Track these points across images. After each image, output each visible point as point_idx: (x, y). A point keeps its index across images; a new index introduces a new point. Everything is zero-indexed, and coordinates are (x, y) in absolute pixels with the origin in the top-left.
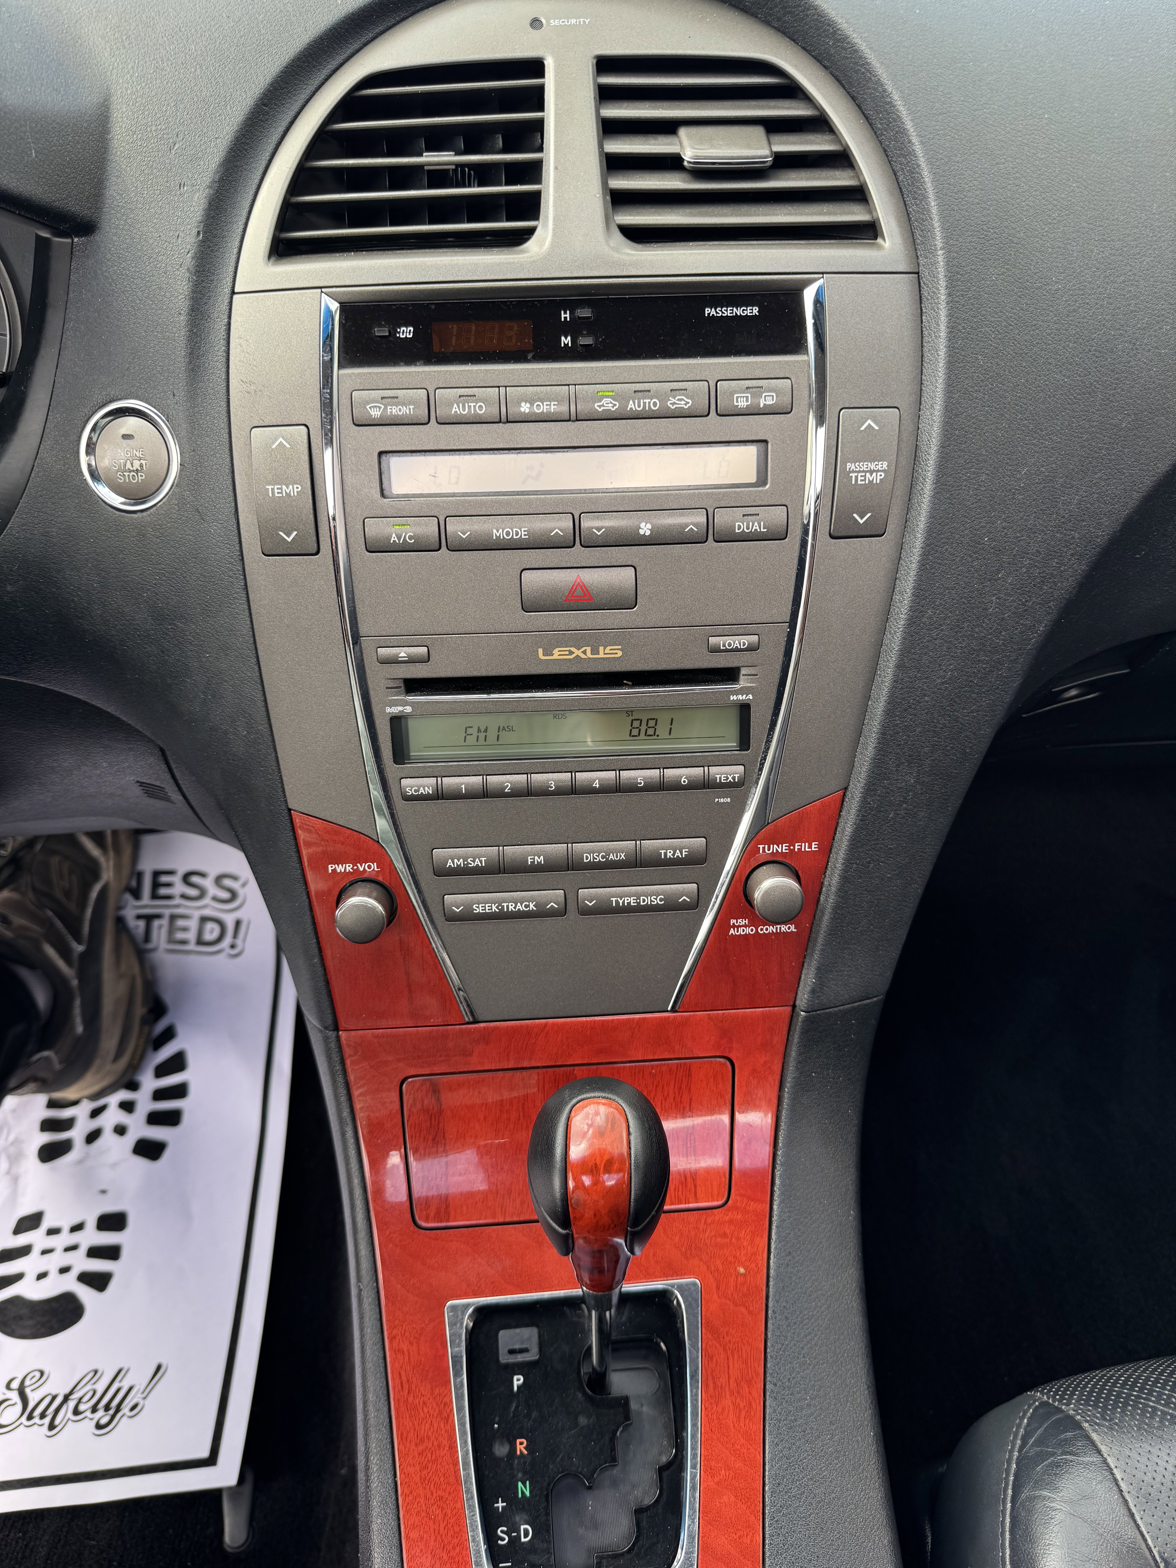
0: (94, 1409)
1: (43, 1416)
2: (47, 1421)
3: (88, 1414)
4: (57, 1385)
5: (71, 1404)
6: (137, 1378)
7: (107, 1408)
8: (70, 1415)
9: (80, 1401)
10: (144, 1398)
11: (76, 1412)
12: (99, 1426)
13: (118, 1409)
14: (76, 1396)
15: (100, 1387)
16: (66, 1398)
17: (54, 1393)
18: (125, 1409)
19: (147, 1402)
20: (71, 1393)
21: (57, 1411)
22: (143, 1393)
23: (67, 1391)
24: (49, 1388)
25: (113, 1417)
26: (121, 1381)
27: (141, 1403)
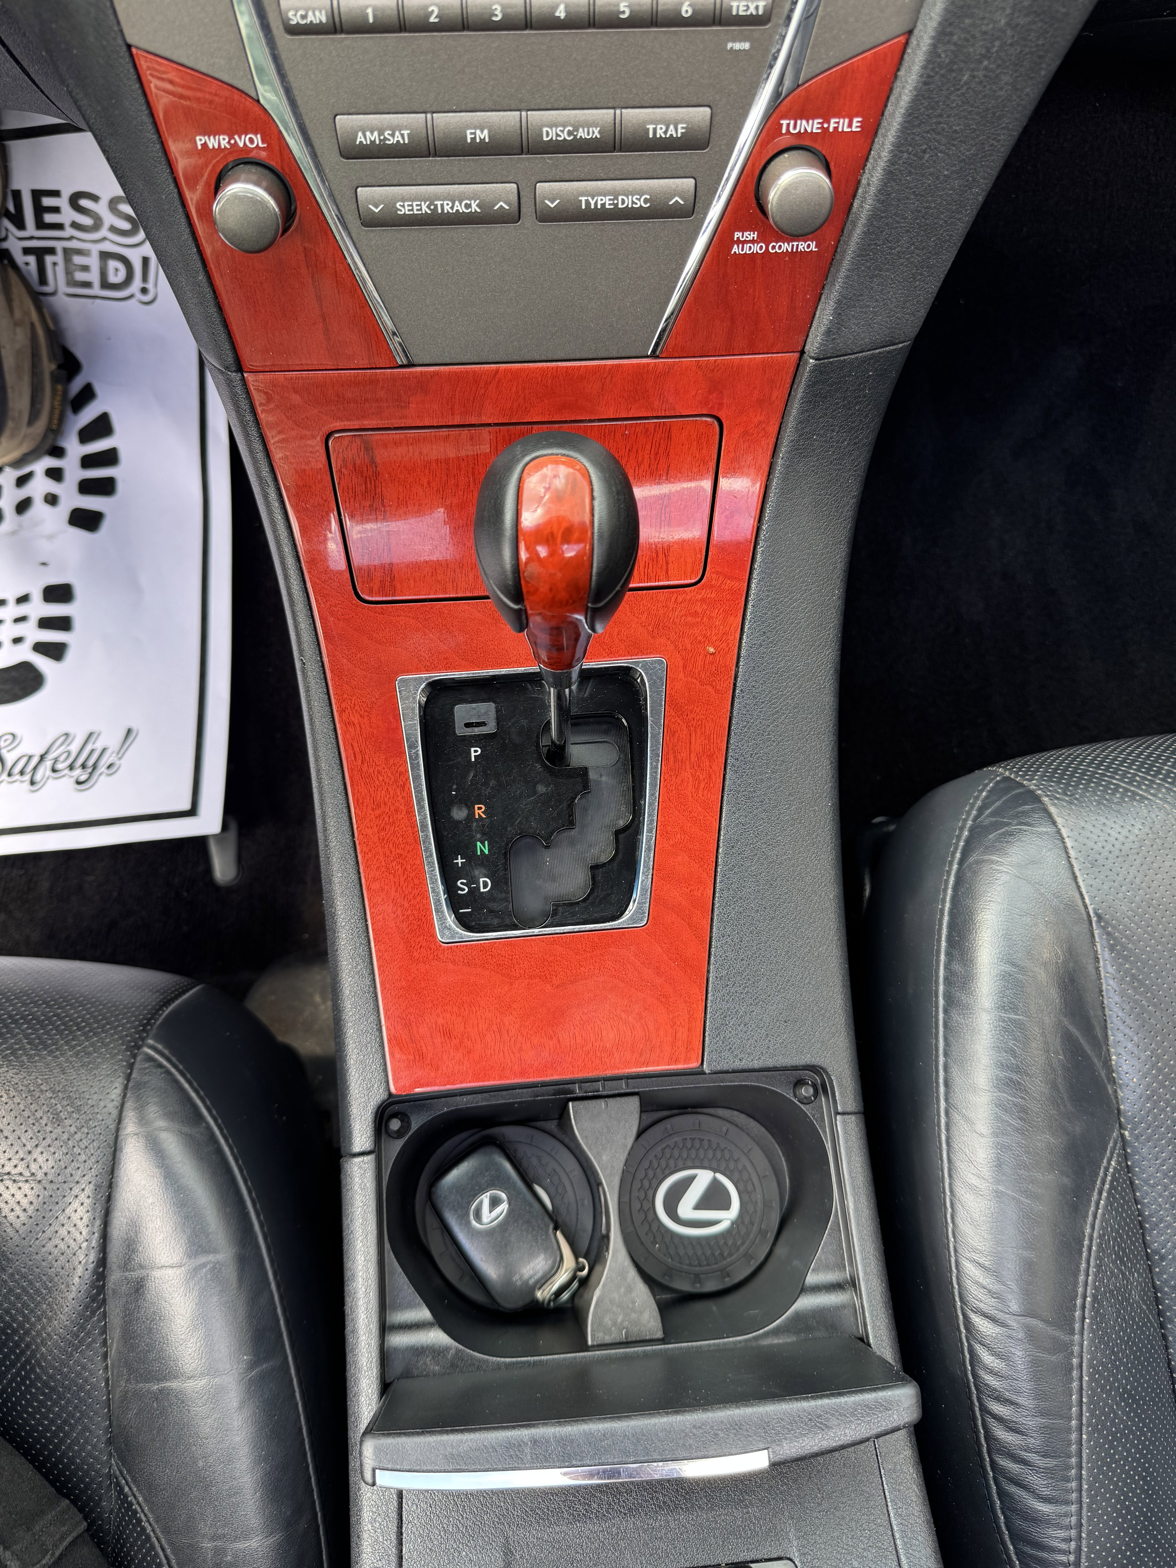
0: (71, 767)
1: (22, 773)
2: (27, 777)
3: (67, 771)
4: (32, 746)
5: (48, 764)
6: (110, 739)
7: (83, 766)
8: (49, 773)
9: (56, 760)
10: (120, 759)
11: (54, 770)
12: (79, 783)
13: (95, 767)
14: (51, 756)
15: (74, 748)
16: (42, 758)
17: (30, 753)
18: (102, 767)
19: (122, 762)
20: (46, 753)
21: (35, 768)
22: (118, 753)
23: (42, 752)
24: (25, 748)
25: (91, 774)
26: (94, 743)
27: (118, 763)
